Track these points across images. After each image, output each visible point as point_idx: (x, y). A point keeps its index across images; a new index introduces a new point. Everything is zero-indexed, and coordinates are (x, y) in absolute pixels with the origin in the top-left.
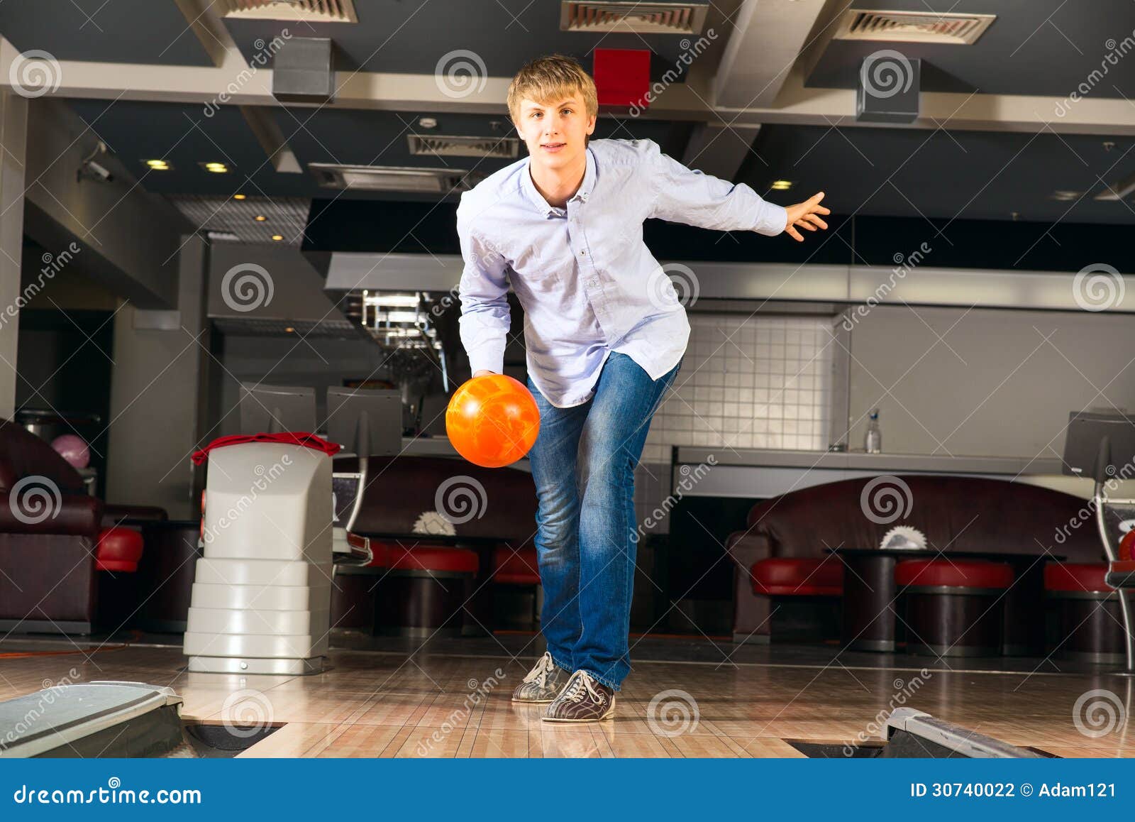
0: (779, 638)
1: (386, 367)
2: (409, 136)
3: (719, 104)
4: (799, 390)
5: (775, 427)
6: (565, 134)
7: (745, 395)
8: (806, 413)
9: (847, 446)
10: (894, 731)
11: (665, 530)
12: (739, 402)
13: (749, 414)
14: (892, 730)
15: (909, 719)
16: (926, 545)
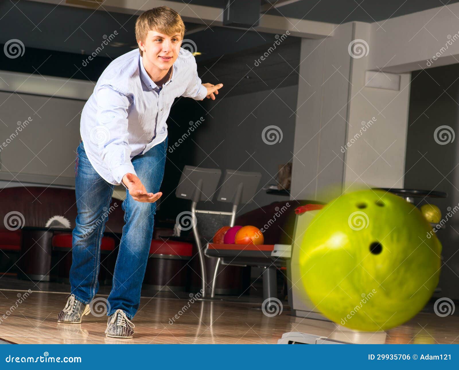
16: (70, 226)
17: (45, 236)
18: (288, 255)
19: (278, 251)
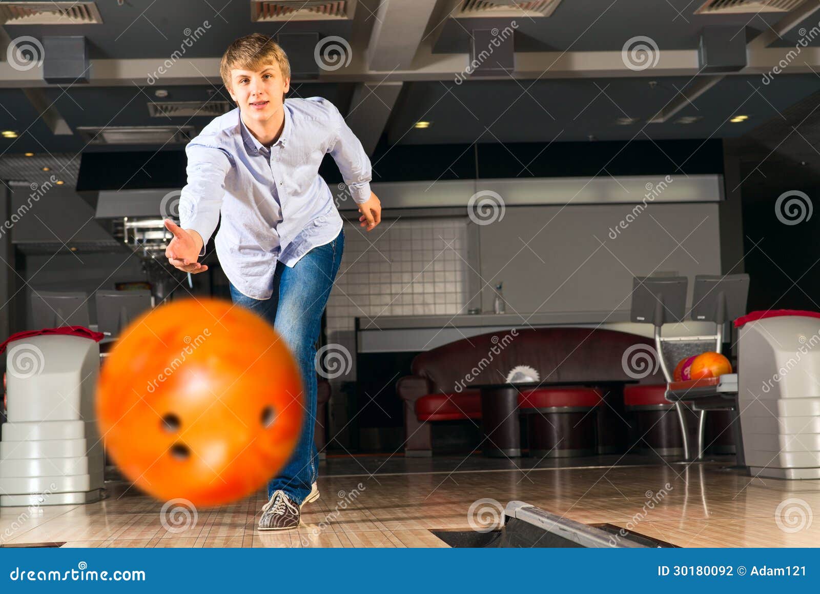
0: (438, 452)
1: (145, 272)
2: (149, 103)
3: (371, 69)
4: (444, 271)
5: (429, 299)
6: (267, 93)
7: (406, 277)
8: (450, 288)
9: (481, 310)
10: (509, 519)
11: (354, 378)
12: (402, 283)
13: (410, 291)
14: (507, 518)
15: (518, 509)
16: (539, 379)
17: (511, 393)
18: (734, 389)
19: (725, 383)
